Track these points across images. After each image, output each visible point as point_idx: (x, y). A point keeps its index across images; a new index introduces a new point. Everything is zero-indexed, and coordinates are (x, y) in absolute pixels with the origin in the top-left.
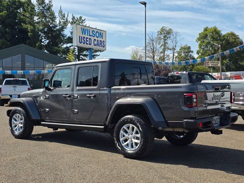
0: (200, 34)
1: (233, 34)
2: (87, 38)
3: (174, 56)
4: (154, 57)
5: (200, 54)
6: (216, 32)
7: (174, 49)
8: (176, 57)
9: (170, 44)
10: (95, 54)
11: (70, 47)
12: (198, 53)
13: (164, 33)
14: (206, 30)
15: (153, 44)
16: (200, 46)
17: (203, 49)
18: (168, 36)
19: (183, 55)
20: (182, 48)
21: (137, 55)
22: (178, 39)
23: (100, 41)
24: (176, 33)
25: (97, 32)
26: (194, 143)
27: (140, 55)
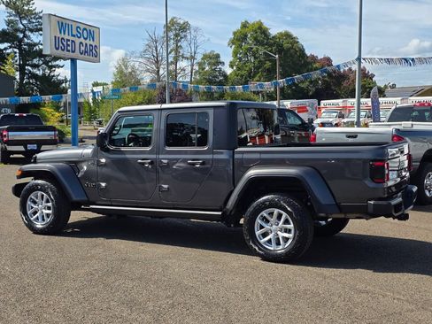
0: (235, 33)
1: (288, 35)
2: (68, 40)
3: (192, 69)
4: (158, 71)
5: (235, 68)
6: (261, 30)
7: (193, 58)
8: (196, 72)
9: (186, 48)
10: (54, 63)
11: (5, 49)
12: (231, 66)
13: (176, 29)
14: (245, 25)
15: (156, 48)
16: (235, 54)
17: (240, 59)
18: (182, 35)
19: (207, 68)
20: (205, 57)
21: (126, 67)
22: (200, 40)
23: (90, 45)
24: (196, 30)
25: (85, 29)
26: (345, 231)
27: (133, 67)
